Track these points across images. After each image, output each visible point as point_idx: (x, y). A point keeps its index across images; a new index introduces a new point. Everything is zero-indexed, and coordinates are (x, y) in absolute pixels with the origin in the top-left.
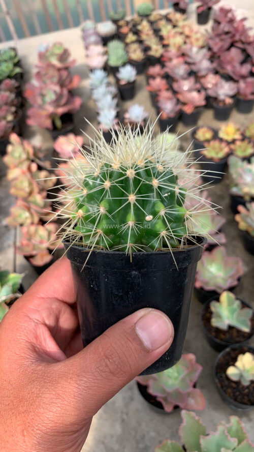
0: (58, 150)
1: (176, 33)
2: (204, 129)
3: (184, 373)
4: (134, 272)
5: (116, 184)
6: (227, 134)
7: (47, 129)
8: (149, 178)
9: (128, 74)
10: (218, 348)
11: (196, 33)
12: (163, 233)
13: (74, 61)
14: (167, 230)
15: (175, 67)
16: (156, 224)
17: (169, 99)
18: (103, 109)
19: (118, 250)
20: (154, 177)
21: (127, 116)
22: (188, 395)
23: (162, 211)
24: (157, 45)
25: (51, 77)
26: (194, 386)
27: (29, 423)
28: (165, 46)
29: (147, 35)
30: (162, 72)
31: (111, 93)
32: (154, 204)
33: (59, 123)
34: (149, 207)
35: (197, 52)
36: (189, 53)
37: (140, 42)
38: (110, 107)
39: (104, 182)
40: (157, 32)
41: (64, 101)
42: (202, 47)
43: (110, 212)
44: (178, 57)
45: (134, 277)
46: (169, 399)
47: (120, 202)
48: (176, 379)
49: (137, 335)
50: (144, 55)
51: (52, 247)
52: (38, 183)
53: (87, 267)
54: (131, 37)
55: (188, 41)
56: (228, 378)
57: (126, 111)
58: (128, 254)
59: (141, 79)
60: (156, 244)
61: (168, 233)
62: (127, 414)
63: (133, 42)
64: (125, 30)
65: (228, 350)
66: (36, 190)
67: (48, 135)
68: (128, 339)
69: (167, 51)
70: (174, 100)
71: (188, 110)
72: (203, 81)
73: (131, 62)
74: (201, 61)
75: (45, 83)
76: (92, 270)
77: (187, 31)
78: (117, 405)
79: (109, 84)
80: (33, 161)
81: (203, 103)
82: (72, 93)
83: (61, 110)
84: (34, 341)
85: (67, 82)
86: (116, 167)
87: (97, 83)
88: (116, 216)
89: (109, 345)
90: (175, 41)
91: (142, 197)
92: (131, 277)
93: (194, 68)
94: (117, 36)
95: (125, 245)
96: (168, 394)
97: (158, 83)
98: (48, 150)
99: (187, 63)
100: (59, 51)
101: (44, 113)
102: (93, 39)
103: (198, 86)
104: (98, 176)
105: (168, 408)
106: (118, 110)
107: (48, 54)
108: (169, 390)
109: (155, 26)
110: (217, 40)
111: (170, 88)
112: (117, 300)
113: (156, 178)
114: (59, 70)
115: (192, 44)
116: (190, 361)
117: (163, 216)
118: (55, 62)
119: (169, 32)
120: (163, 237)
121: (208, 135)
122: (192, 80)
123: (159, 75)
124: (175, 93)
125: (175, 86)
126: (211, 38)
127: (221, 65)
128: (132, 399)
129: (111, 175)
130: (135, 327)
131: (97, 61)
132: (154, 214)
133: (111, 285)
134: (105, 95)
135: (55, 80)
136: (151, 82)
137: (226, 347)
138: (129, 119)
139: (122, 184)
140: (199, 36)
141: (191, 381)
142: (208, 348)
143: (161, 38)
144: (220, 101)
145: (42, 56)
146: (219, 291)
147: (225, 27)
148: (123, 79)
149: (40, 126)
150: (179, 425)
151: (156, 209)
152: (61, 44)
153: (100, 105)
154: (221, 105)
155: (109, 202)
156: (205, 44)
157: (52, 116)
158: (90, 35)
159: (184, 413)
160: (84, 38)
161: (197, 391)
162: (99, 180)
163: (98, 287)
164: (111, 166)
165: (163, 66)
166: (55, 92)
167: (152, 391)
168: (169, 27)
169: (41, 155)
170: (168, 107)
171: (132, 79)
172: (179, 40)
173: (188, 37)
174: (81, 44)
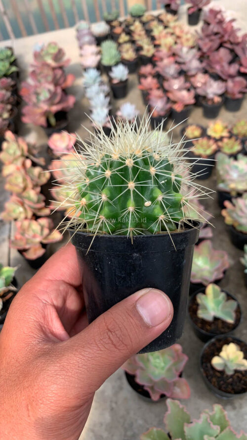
0: (52, 147)
1: (167, 33)
2: (193, 127)
3: (170, 363)
4: (135, 254)
5: (116, 173)
6: (215, 132)
7: (42, 126)
8: (147, 167)
9: (120, 73)
10: (204, 338)
11: (187, 33)
12: (162, 217)
13: (69, 61)
14: (165, 214)
15: (166, 66)
16: (154, 209)
17: (160, 97)
18: (96, 107)
19: (120, 234)
20: (151, 165)
21: (119, 113)
22: (175, 384)
23: (160, 197)
24: (149, 45)
25: (46, 77)
26: (180, 376)
27: (33, 397)
28: (157, 46)
29: (140, 35)
30: (154, 71)
31: (104, 92)
32: (152, 190)
33: (53, 121)
34: (148, 193)
35: (188, 52)
36: (180, 53)
37: (133, 42)
38: (103, 106)
39: (105, 171)
40: (149, 32)
41: (57, 99)
42: (192, 47)
43: (111, 198)
44: (169, 56)
45: (135, 259)
46: (156, 388)
47: (121, 189)
48: (163, 368)
49: (137, 312)
50: (136, 55)
51: (45, 242)
52: (32, 180)
53: (92, 251)
54: (124, 38)
55: (178, 41)
56: (213, 368)
57: (118, 109)
58: (129, 237)
59: (133, 78)
60: (155, 228)
61: (165, 217)
62: (116, 403)
63: (126, 42)
64: (118, 30)
65: (213, 340)
66: (30, 185)
67: (43, 132)
68: (128, 314)
69: (158, 51)
70: (165, 99)
71: (178, 108)
72: (192, 80)
73: (123, 62)
74: (190, 61)
75: (39, 82)
76: (96, 254)
77: (178, 32)
78: (106, 394)
79: (102, 83)
80: (27, 158)
81: (192, 101)
82: (66, 92)
83: (55, 108)
84: (42, 321)
85: (61, 81)
86: (115, 157)
87: (91, 81)
88: (117, 203)
89: (112, 320)
90: (166, 41)
91: (140, 184)
92: (133, 259)
93: (184, 68)
94: (111, 36)
95: (126, 230)
96: (155, 383)
97: (149, 82)
98: (42, 147)
99: (177, 62)
100: (53, 51)
101: (39, 111)
102: (87, 39)
103: (188, 85)
104: (99, 166)
105: (155, 397)
106: (111, 108)
107: (43, 53)
108: (156, 379)
109: (147, 27)
110: (207, 40)
111: (161, 87)
112: (120, 282)
113: (153, 166)
114: (54, 69)
115: (182, 44)
116: (176, 351)
117: (161, 202)
118: (50, 61)
119: (161, 32)
120: (161, 221)
121: (197, 133)
122: (182, 79)
123: (150, 74)
124: (166, 91)
125: (166, 85)
126: (201, 39)
127: (210, 64)
128: (121, 388)
129: (111, 165)
130: (136, 304)
131: (91, 60)
132: (153, 199)
133: (114, 268)
134: (98, 93)
135: (50, 78)
136: (143, 80)
137: (211, 337)
138: (121, 116)
139: (122, 173)
140: (189, 36)
141: (177, 370)
142: (195, 338)
143: (153, 39)
144: (209, 100)
145: (37, 56)
146: (205, 283)
147: (214, 28)
148: (115, 78)
149: (35, 123)
150: (165, 414)
151: (154, 195)
152: (55, 44)
153: (93, 103)
154: (210, 103)
155: (110, 190)
156: (195, 45)
157: (46, 114)
158: (84, 35)
159: (169, 401)
160: (79, 38)
161: (183, 380)
162: (100, 170)
163: (102, 270)
164: (111, 157)
165: (154, 65)
166: (49, 91)
167: (139, 380)
168: (161, 28)
169: (35, 152)
170: (159, 105)
171: (124, 78)
172: (170, 40)
173: (178, 37)
174: (75, 44)
